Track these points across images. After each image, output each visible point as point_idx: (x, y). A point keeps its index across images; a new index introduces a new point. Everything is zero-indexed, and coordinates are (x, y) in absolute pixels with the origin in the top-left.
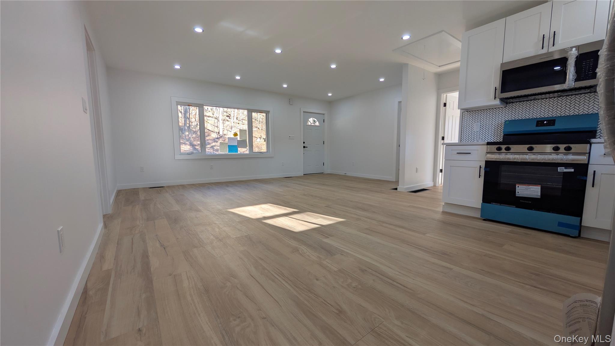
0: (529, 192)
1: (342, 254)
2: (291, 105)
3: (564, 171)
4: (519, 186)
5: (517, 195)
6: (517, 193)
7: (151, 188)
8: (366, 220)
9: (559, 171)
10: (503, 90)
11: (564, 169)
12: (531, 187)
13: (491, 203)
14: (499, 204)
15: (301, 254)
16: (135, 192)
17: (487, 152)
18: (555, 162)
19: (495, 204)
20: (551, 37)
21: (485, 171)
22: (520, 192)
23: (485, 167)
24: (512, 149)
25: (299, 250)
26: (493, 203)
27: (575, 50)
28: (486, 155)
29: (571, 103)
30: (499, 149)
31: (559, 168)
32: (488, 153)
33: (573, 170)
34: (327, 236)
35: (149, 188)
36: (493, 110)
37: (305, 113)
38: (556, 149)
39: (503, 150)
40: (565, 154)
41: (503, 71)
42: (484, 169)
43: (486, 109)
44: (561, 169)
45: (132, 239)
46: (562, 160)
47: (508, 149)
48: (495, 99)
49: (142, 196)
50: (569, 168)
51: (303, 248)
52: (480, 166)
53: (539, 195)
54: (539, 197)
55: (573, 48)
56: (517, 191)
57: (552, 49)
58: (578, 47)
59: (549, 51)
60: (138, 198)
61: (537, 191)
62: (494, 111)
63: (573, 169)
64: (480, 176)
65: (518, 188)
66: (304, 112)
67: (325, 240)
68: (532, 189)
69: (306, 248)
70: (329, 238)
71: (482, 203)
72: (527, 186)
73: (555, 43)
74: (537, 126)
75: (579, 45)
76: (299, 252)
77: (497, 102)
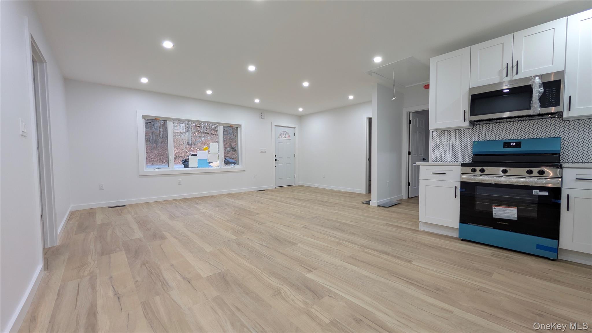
0: (506, 214)
1: (330, 296)
2: (262, 119)
3: (539, 194)
4: (495, 207)
5: (494, 217)
6: (494, 214)
7: (110, 207)
8: (347, 244)
9: (533, 194)
10: (472, 113)
11: (539, 193)
12: (507, 208)
13: (469, 224)
14: (476, 225)
15: (284, 299)
16: (91, 213)
17: (461, 173)
18: (529, 185)
19: (472, 224)
20: (514, 66)
21: (461, 191)
22: (497, 213)
23: (461, 188)
24: (486, 171)
25: (281, 291)
26: (471, 224)
27: (538, 79)
28: (461, 176)
29: (534, 126)
30: (474, 170)
31: (533, 191)
32: (463, 174)
33: (547, 194)
34: (309, 269)
35: (108, 208)
36: (461, 130)
37: (277, 127)
38: (530, 172)
39: (478, 172)
40: (539, 178)
41: (471, 95)
42: (460, 190)
43: (455, 130)
44: (535, 192)
45: (79, 285)
46: (536, 183)
47: (482, 171)
48: (465, 121)
49: (99, 218)
50: (543, 191)
51: (286, 289)
52: (456, 186)
53: (515, 217)
54: (516, 219)
55: (536, 77)
56: (493, 213)
57: (516, 77)
58: (541, 77)
59: (513, 79)
60: (94, 221)
61: (514, 213)
62: (462, 132)
63: (547, 192)
64: (456, 196)
65: (494, 209)
66: (275, 126)
67: (310, 276)
68: (508, 211)
69: (288, 288)
70: (312, 271)
71: (459, 224)
72: (504, 208)
73: (518, 72)
74: (504, 147)
75: (541, 74)
76: (282, 295)
77: (467, 124)
